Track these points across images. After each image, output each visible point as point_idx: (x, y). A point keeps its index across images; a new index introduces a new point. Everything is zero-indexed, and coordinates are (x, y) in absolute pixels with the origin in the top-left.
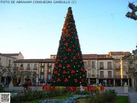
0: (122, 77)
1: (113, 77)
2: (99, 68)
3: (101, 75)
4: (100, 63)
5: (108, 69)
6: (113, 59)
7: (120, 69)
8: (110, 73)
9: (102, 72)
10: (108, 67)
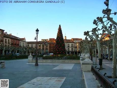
0: (78, 51)
1: (73, 51)
2: (67, 47)
3: (68, 50)
4: (68, 44)
5: (71, 47)
6: (74, 42)
7: (77, 47)
8: (72, 49)
9: (69, 49)
10: (71, 46)
